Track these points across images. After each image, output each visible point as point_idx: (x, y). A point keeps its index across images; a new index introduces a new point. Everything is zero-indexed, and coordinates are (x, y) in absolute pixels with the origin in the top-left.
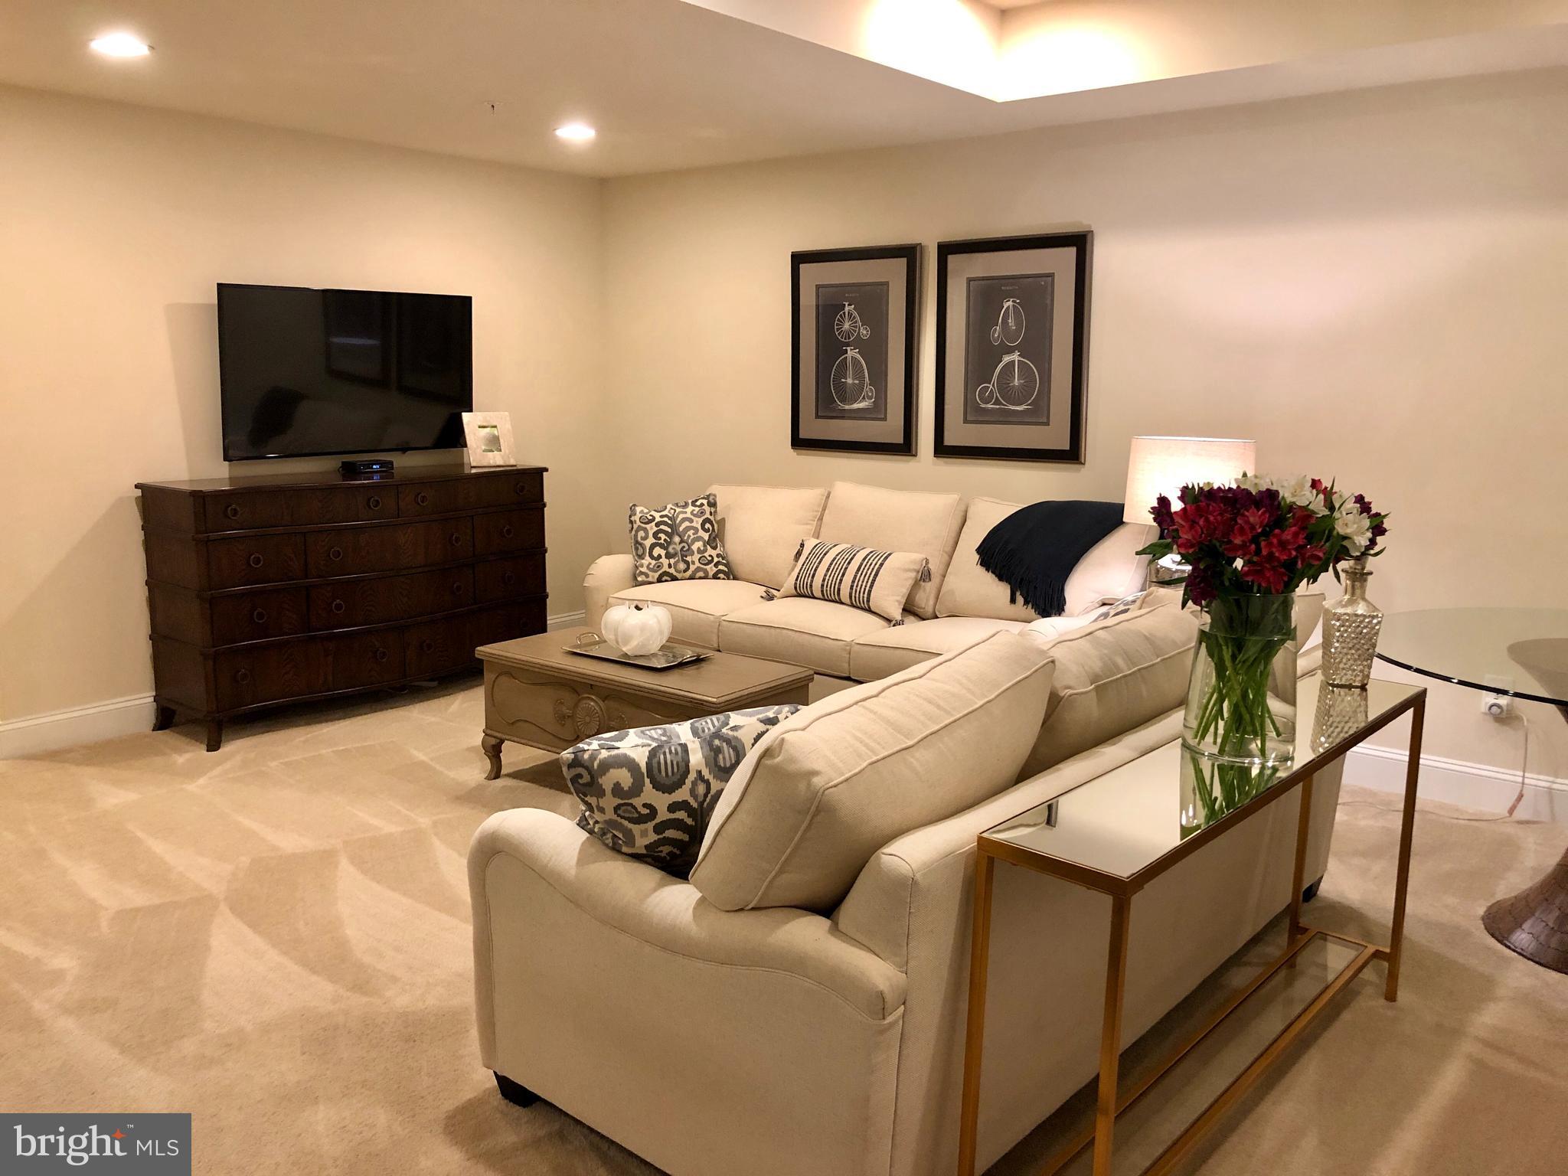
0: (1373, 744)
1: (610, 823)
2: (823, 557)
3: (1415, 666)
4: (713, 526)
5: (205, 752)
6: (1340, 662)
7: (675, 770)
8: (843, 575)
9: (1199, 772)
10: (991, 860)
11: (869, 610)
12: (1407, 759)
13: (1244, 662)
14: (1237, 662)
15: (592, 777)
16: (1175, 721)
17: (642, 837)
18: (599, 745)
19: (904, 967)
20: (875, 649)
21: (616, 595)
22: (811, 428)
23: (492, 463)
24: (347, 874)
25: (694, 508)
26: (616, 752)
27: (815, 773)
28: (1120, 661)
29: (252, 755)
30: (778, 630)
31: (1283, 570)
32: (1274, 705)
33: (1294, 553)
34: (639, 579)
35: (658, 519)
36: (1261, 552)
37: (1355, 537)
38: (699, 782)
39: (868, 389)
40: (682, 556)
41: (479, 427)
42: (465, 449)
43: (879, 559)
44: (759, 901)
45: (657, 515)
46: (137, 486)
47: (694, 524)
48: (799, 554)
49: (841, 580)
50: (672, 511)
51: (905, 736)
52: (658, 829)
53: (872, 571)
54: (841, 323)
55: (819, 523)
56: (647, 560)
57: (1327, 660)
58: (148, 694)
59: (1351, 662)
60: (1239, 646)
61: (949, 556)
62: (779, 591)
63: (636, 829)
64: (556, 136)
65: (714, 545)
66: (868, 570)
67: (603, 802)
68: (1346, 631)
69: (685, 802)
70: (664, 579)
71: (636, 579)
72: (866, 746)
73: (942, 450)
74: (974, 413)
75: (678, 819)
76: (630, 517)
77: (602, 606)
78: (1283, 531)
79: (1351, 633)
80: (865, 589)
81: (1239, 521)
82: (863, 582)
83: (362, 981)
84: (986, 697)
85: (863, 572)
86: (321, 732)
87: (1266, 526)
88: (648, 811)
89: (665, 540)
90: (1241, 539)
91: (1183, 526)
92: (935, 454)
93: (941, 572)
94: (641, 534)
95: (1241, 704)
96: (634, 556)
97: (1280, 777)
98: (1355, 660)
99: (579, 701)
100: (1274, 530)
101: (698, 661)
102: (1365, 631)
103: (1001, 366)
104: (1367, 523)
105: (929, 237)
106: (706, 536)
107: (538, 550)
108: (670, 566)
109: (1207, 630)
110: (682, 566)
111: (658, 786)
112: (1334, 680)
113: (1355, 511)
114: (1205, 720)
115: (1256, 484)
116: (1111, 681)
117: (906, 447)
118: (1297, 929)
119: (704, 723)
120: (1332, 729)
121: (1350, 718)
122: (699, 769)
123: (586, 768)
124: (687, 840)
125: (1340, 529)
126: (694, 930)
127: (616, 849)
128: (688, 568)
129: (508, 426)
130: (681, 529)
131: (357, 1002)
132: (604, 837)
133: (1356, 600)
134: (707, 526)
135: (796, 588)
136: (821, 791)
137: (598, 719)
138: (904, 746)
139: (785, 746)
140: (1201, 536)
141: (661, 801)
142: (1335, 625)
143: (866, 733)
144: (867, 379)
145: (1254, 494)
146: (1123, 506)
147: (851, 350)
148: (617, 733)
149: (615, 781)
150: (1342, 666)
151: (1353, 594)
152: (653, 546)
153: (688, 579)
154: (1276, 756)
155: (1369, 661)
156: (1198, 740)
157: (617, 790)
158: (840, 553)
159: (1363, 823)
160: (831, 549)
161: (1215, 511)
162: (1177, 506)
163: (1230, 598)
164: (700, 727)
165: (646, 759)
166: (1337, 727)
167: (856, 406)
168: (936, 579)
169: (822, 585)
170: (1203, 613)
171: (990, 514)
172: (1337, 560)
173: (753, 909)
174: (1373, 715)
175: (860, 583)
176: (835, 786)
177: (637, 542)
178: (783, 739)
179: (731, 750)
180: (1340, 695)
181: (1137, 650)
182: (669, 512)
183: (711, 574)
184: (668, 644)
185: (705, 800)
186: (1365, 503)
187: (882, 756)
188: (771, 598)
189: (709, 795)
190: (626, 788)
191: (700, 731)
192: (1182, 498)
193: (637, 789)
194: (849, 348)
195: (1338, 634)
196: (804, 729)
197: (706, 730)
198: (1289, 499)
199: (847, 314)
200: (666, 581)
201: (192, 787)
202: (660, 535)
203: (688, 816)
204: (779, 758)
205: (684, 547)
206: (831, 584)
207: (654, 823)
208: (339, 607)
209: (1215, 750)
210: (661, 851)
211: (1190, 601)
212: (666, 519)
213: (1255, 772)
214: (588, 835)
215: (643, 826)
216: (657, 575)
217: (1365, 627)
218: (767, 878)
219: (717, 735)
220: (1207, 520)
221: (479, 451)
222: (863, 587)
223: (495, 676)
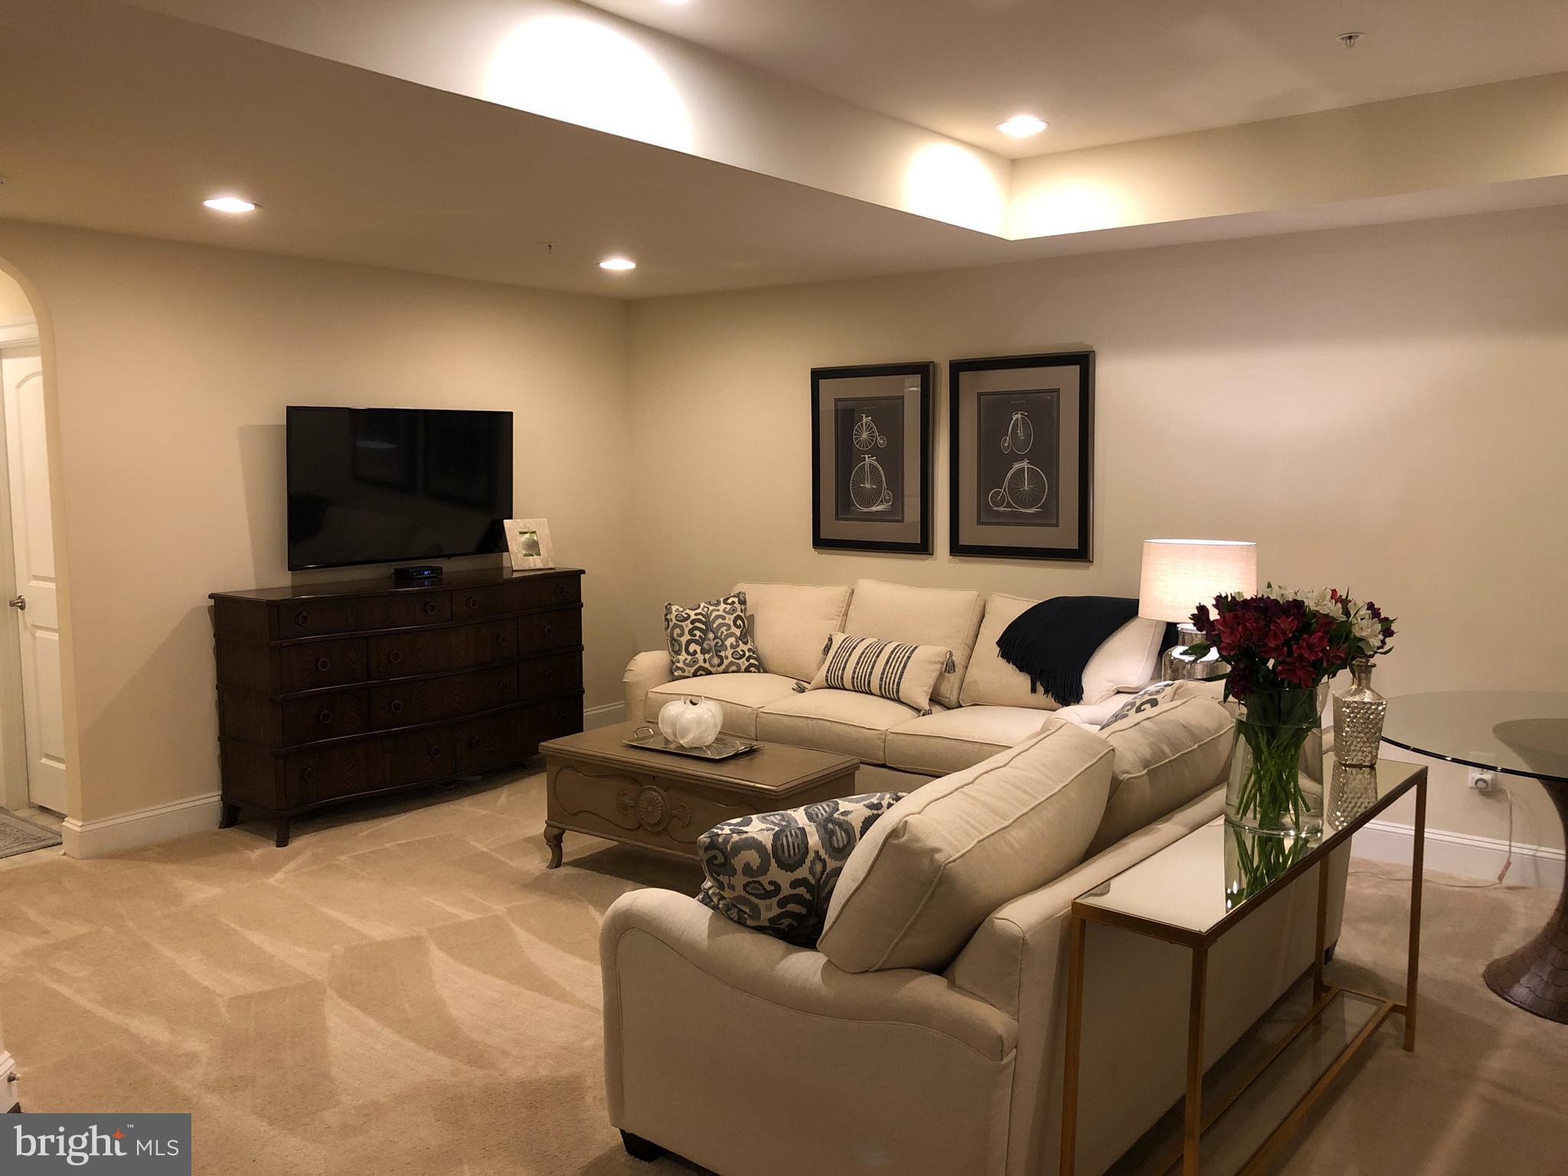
0: (1383, 820)
1: (740, 899)
2: (852, 651)
3: (1413, 746)
4: (744, 622)
5: (275, 848)
6: (1350, 745)
7: (797, 851)
8: (873, 668)
9: (1241, 844)
10: (1083, 922)
11: (899, 701)
12: (1413, 833)
13: (1278, 747)
14: (1271, 748)
15: (726, 859)
16: (1217, 798)
17: (766, 911)
18: (730, 830)
19: (1016, 1016)
20: (910, 737)
21: (653, 690)
22: (832, 529)
23: (532, 566)
24: (438, 959)
25: (726, 606)
26: (745, 835)
27: (937, 850)
28: (1166, 749)
29: (320, 850)
30: (815, 721)
31: (1311, 669)
32: (1305, 783)
33: (1321, 654)
34: (676, 674)
35: (693, 617)
36: (1293, 654)
37: (1370, 640)
38: (817, 861)
39: (886, 493)
40: (716, 651)
41: (521, 533)
42: (505, 554)
43: (906, 653)
44: (884, 963)
45: (692, 613)
46: (210, 596)
47: (726, 621)
48: (827, 649)
49: (871, 672)
50: (706, 609)
51: (1002, 817)
52: (782, 904)
53: (900, 664)
54: (860, 432)
55: (844, 619)
56: (683, 656)
57: (1339, 744)
58: (214, 794)
59: (1361, 744)
60: (1273, 734)
61: (970, 648)
62: (810, 683)
63: (762, 904)
64: (600, 268)
65: (745, 640)
66: (897, 662)
67: (733, 881)
68: (1355, 717)
69: (805, 879)
70: (698, 674)
71: (673, 674)
72: (972, 826)
73: (957, 549)
74: (986, 515)
75: (799, 895)
76: (666, 615)
77: (642, 700)
78: (1310, 636)
79: (1360, 718)
80: (894, 681)
81: (1272, 628)
82: (892, 674)
83: (476, 1056)
84: (1063, 782)
85: (891, 664)
86: (380, 827)
87: (1296, 631)
88: (773, 888)
89: (700, 636)
90: (1274, 642)
91: (1223, 632)
92: (951, 552)
93: (964, 663)
94: (677, 631)
95: (1277, 783)
96: (670, 652)
97: (1312, 848)
98: (1364, 743)
99: (641, 792)
100: (1302, 635)
101: (751, 752)
102: (1372, 717)
103: (1012, 471)
104: (1378, 627)
105: (941, 353)
106: (738, 632)
107: (575, 648)
108: (705, 661)
109: (1244, 720)
110: (716, 661)
111: (782, 865)
112: (1347, 760)
113: (1367, 617)
114: (1245, 798)
115: (1282, 594)
116: (1161, 766)
117: (922, 547)
118: (1321, 988)
119: (816, 809)
120: (1346, 804)
121: (1362, 794)
122: (817, 850)
123: (721, 850)
124: (805, 913)
125: (1357, 632)
126: (824, 990)
127: (741, 922)
128: (722, 663)
129: (547, 531)
130: (714, 626)
131: (478, 1075)
132: (729, 913)
133: (1363, 689)
134: (739, 622)
135: (827, 680)
136: (944, 864)
137: (660, 808)
138: (1003, 826)
139: (909, 827)
140: (1240, 641)
141: (784, 878)
142: (1345, 711)
143: (970, 816)
144: (884, 485)
145: (1282, 603)
146: (1138, 600)
147: (869, 457)
148: (741, 819)
149: (745, 862)
150: (1353, 748)
151: (1359, 685)
152: (689, 643)
153: (723, 673)
154: (1308, 829)
155: (1376, 743)
156: (1240, 816)
157: (747, 869)
158: (868, 647)
159: (1367, 891)
160: (859, 643)
161: (1250, 619)
162: (1214, 615)
163: (1265, 692)
164: (813, 813)
165: (771, 842)
166: (1351, 803)
167: (874, 509)
168: (959, 670)
169: (853, 677)
170: (1241, 705)
171: (1008, 609)
172: (1354, 658)
173: (877, 970)
174: (1382, 793)
175: (889, 675)
176: (954, 861)
177: (673, 639)
178: (906, 822)
179: (843, 833)
180: (1352, 773)
181: (1179, 738)
182: (703, 610)
183: (743, 668)
184: (720, 736)
185: (821, 878)
186: (1375, 609)
187: (985, 836)
188: (802, 690)
189: (825, 873)
190: (755, 868)
191: (814, 816)
192: (1216, 606)
193: (764, 868)
194: (866, 456)
195: (1348, 720)
196: (919, 813)
197: (820, 816)
198: (1313, 607)
199: (864, 425)
200: (701, 675)
201: (271, 881)
202: (696, 632)
203: (807, 892)
204: (905, 838)
205: (718, 643)
206: (861, 676)
207: (778, 898)
208: (397, 707)
209: (1256, 824)
210: (782, 924)
211: (1231, 696)
212: (700, 617)
213: (1288, 843)
214: (713, 911)
215: (768, 901)
216: (692, 670)
217: (1372, 713)
218: (891, 942)
219: (829, 819)
220: (1244, 626)
221: (520, 556)
222: (893, 679)
223: (557, 770)
